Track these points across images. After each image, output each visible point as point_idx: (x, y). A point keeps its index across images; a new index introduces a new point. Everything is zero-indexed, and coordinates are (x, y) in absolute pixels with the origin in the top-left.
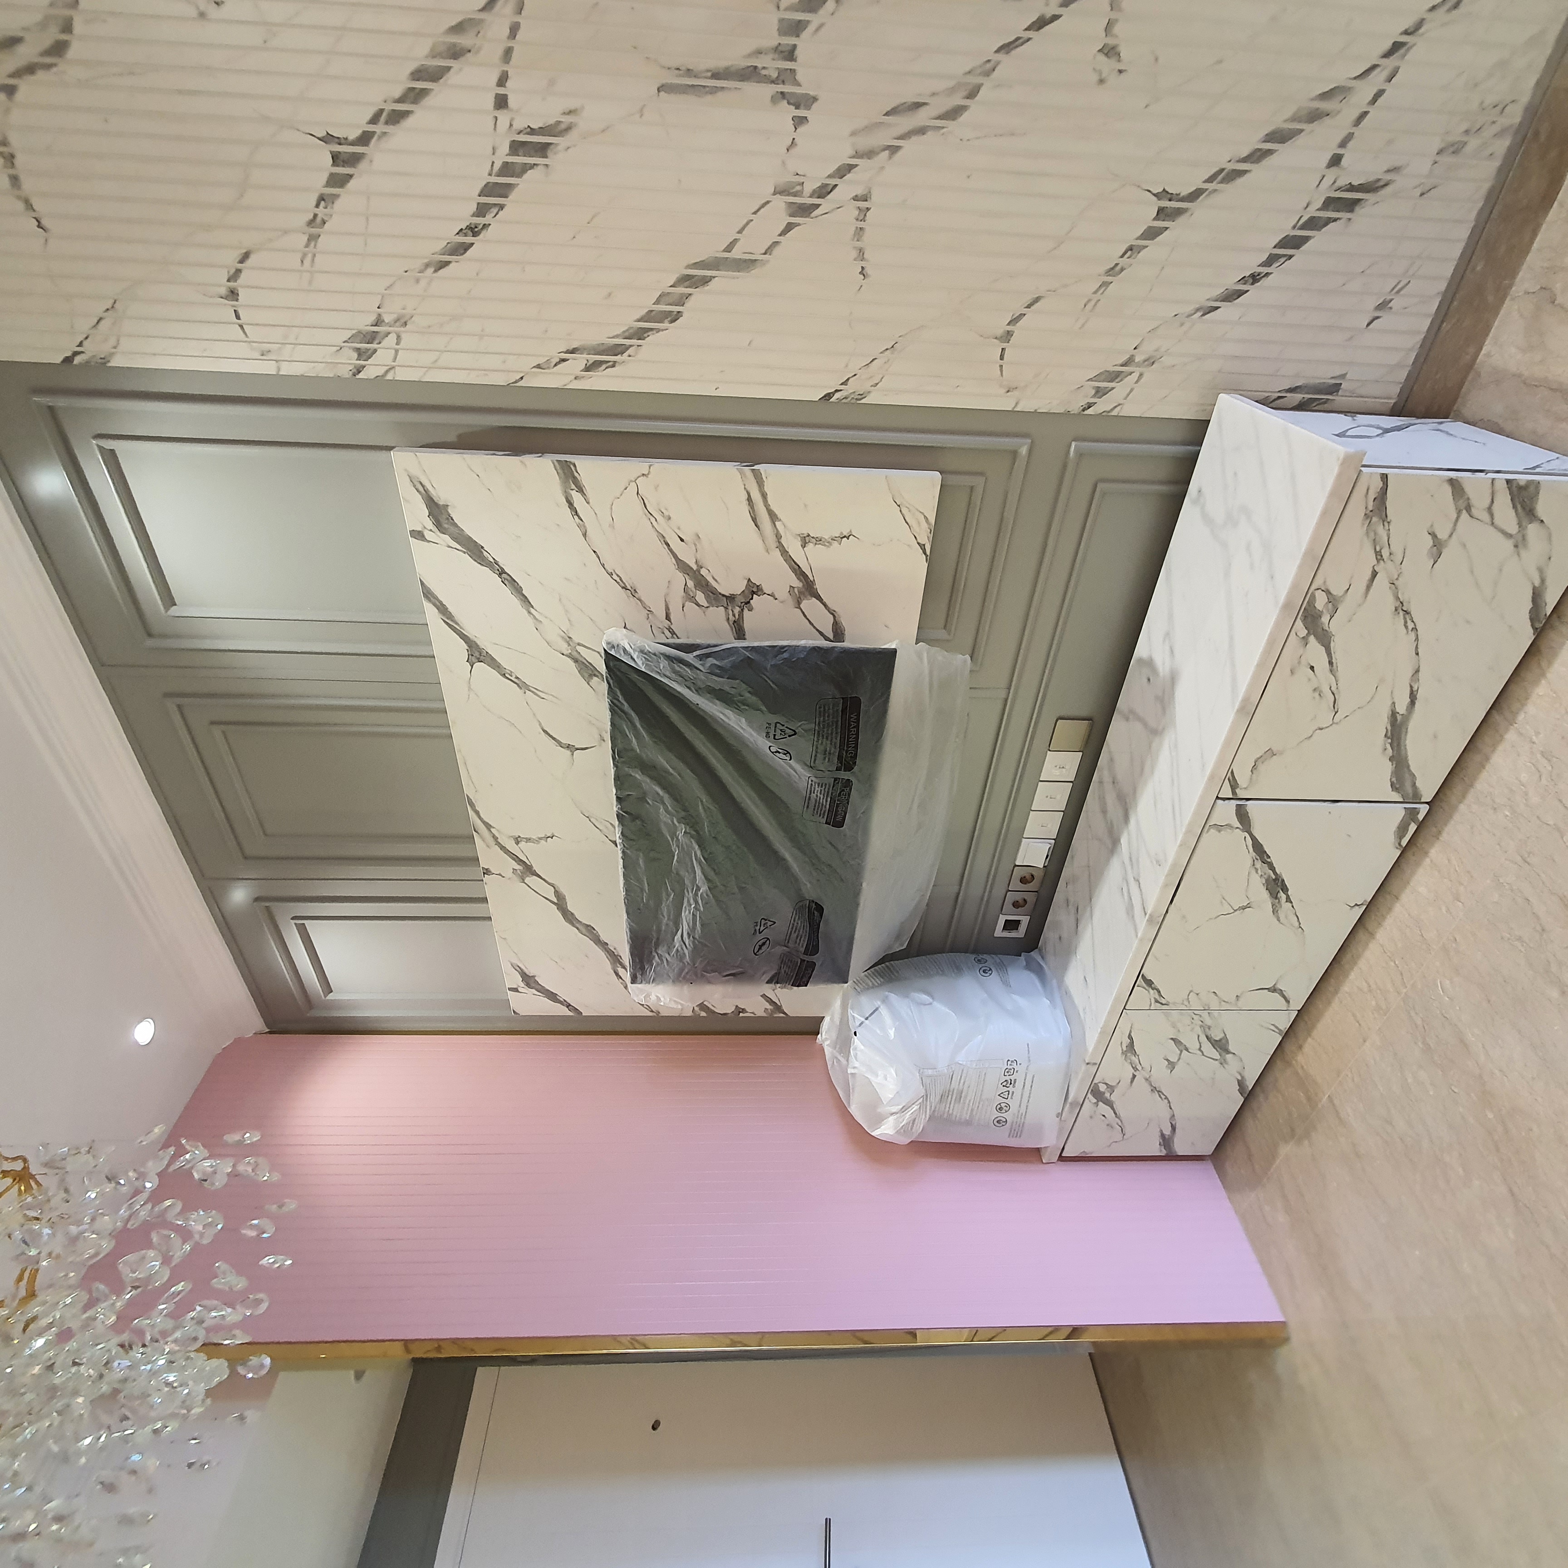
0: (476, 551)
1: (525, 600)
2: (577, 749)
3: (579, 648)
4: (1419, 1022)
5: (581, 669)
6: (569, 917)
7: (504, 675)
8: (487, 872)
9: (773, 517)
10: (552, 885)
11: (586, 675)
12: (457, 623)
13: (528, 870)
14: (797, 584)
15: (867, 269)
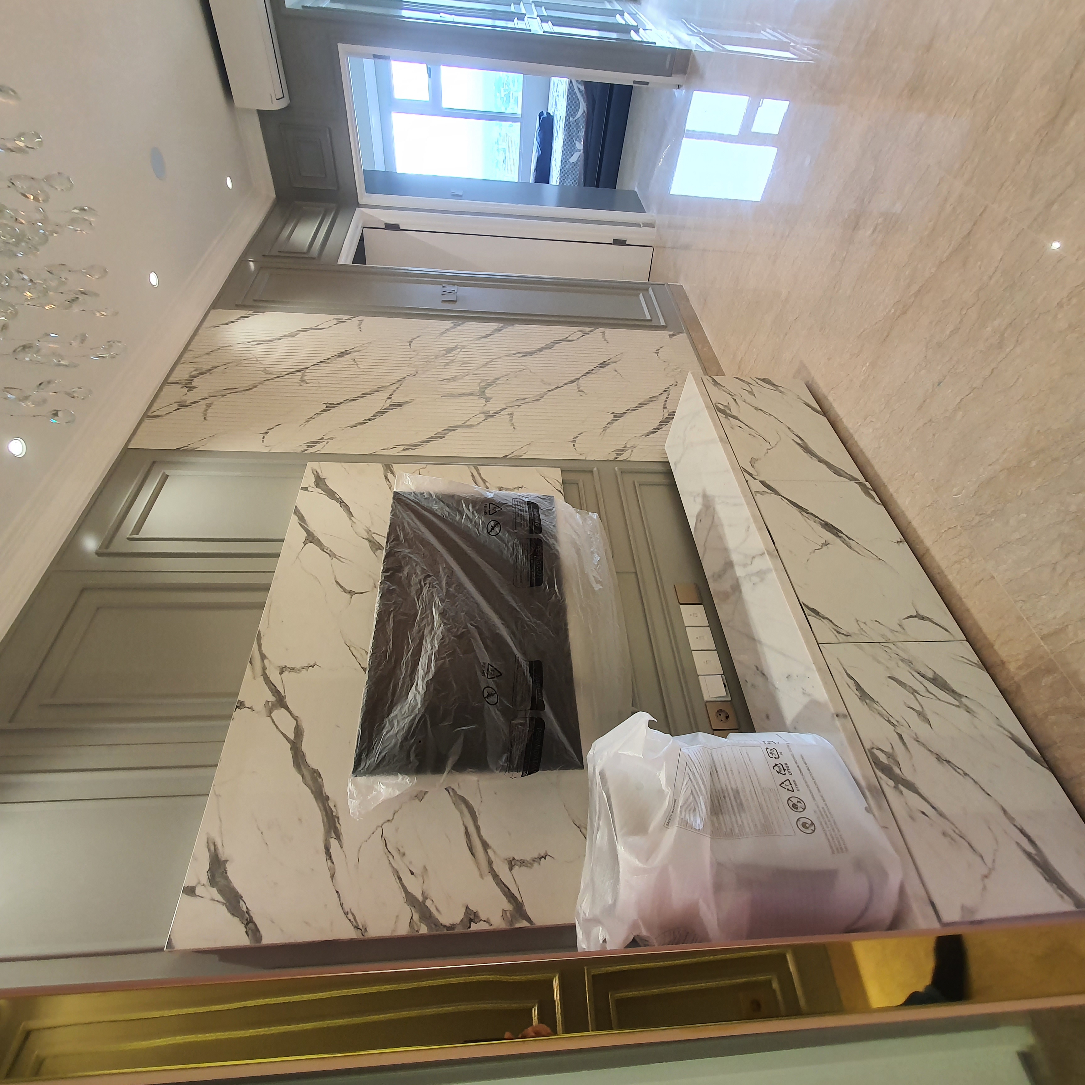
0: (331, 494)
1: (350, 513)
2: (356, 594)
3: (374, 535)
4: (978, 518)
5: (372, 546)
7: (323, 550)
8: (241, 705)
10: (296, 718)
11: (374, 549)
12: (306, 524)
13: (280, 702)
15: (515, 427)
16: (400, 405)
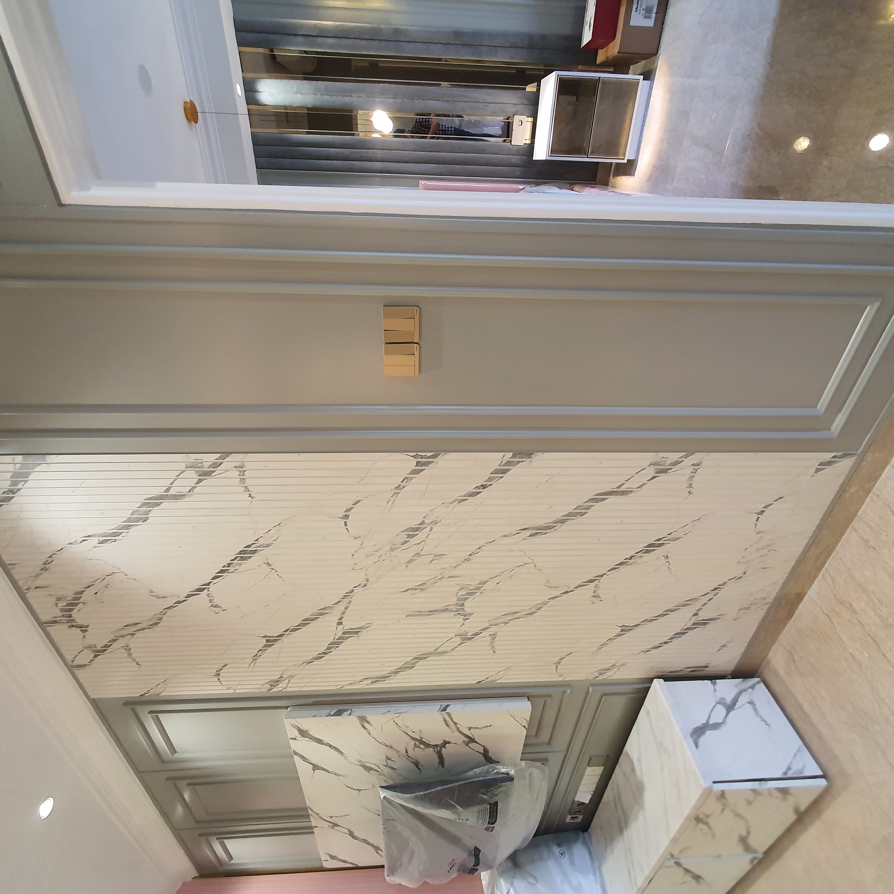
0: (320, 741)
1: (341, 753)
2: (362, 791)
3: (365, 763)
6: (354, 837)
7: (329, 773)
8: (315, 827)
9: (455, 724)
10: (347, 829)
11: (368, 770)
12: (309, 760)
13: (336, 825)
14: (466, 739)
15: (496, 651)
16: (355, 632)
